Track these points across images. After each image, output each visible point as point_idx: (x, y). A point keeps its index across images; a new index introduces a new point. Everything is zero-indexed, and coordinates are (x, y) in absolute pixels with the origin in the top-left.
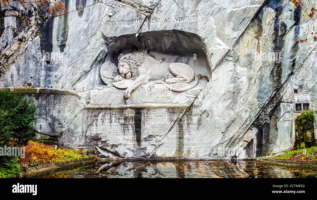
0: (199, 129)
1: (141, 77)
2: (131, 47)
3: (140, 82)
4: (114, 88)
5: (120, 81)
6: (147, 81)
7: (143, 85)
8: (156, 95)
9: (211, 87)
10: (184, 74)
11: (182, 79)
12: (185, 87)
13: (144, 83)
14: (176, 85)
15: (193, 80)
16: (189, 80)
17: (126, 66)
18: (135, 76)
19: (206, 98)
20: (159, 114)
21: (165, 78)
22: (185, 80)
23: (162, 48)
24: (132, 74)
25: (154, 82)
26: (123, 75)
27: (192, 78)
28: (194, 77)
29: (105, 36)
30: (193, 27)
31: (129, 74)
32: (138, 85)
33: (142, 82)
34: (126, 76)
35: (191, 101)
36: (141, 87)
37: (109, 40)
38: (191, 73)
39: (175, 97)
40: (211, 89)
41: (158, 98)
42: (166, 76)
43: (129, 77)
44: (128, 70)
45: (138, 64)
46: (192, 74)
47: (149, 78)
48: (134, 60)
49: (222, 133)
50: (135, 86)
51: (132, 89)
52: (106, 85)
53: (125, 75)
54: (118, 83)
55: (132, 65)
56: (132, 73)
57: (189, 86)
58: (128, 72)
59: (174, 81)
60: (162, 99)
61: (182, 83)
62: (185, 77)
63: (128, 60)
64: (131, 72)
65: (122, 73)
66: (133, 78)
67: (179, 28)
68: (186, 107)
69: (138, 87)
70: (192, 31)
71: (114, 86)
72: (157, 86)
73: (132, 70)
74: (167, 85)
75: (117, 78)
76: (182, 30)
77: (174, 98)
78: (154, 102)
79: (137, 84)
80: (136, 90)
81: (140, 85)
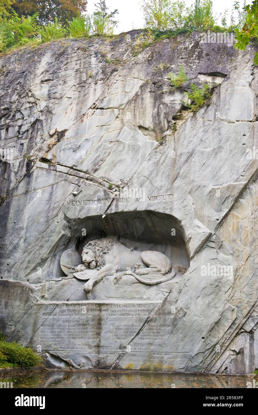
0: (174, 332)
1: (107, 266)
2: (99, 232)
3: (104, 273)
4: (74, 279)
5: (82, 271)
6: (114, 271)
7: (109, 276)
8: (124, 288)
9: (189, 278)
10: (158, 264)
11: (155, 269)
12: (159, 279)
13: (110, 274)
14: (148, 276)
15: (169, 272)
16: (163, 271)
17: (91, 253)
18: (100, 265)
19: (182, 292)
20: (126, 312)
21: (135, 268)
22: (159, 271)
23: (134, 234)
24: (97, 264)
25: (121, 272)
26: (87, 264)
27: (167, 269)
28: (171, 269)
29: (68, 218)
30: (168, 208)
31: (94, 263)
32: (103, 276)
33: (107, 272)
34: (89, 266)
35: (165, 296)
36: (106, 279)
37: (72, 222)
38: (167, 263)
39: (146, 291)
40: (189, 281)
41: (125, 292)
42: (136, 266)
43: (93, 267)
44: (92, 258)
45: (104, 251)
46: (168, 265)
47: (116, 268)
48: (101, 246)
49: (203, 338)
50: (99, 277)
51: (95, 280)
52: (66, 276)
53: (89, 263)
54: (79, 273)
55: (97, 252)
56: (97, 262)
57: (163, 278)
58: (93, 261)
59: (146, 272)
60: (131, 293)
61: (155, 275)
62: (159, 268)
63: (94, 247)
64: (96, 260)
65: (85, 261)
66: (97, 268)
67: (152, 209)
68: (158, 303)
69: (103, 279)
70: (168, 212)
71: (75, 277)
72: (124, 278)
73: (98, 259)
74: (138, 277)
75: (80, 267)
76: (156, 211)
77: (144, 292)
78: (121, 297)
79: (102, 274)
80: (99, 281)
81: (105, 276)
